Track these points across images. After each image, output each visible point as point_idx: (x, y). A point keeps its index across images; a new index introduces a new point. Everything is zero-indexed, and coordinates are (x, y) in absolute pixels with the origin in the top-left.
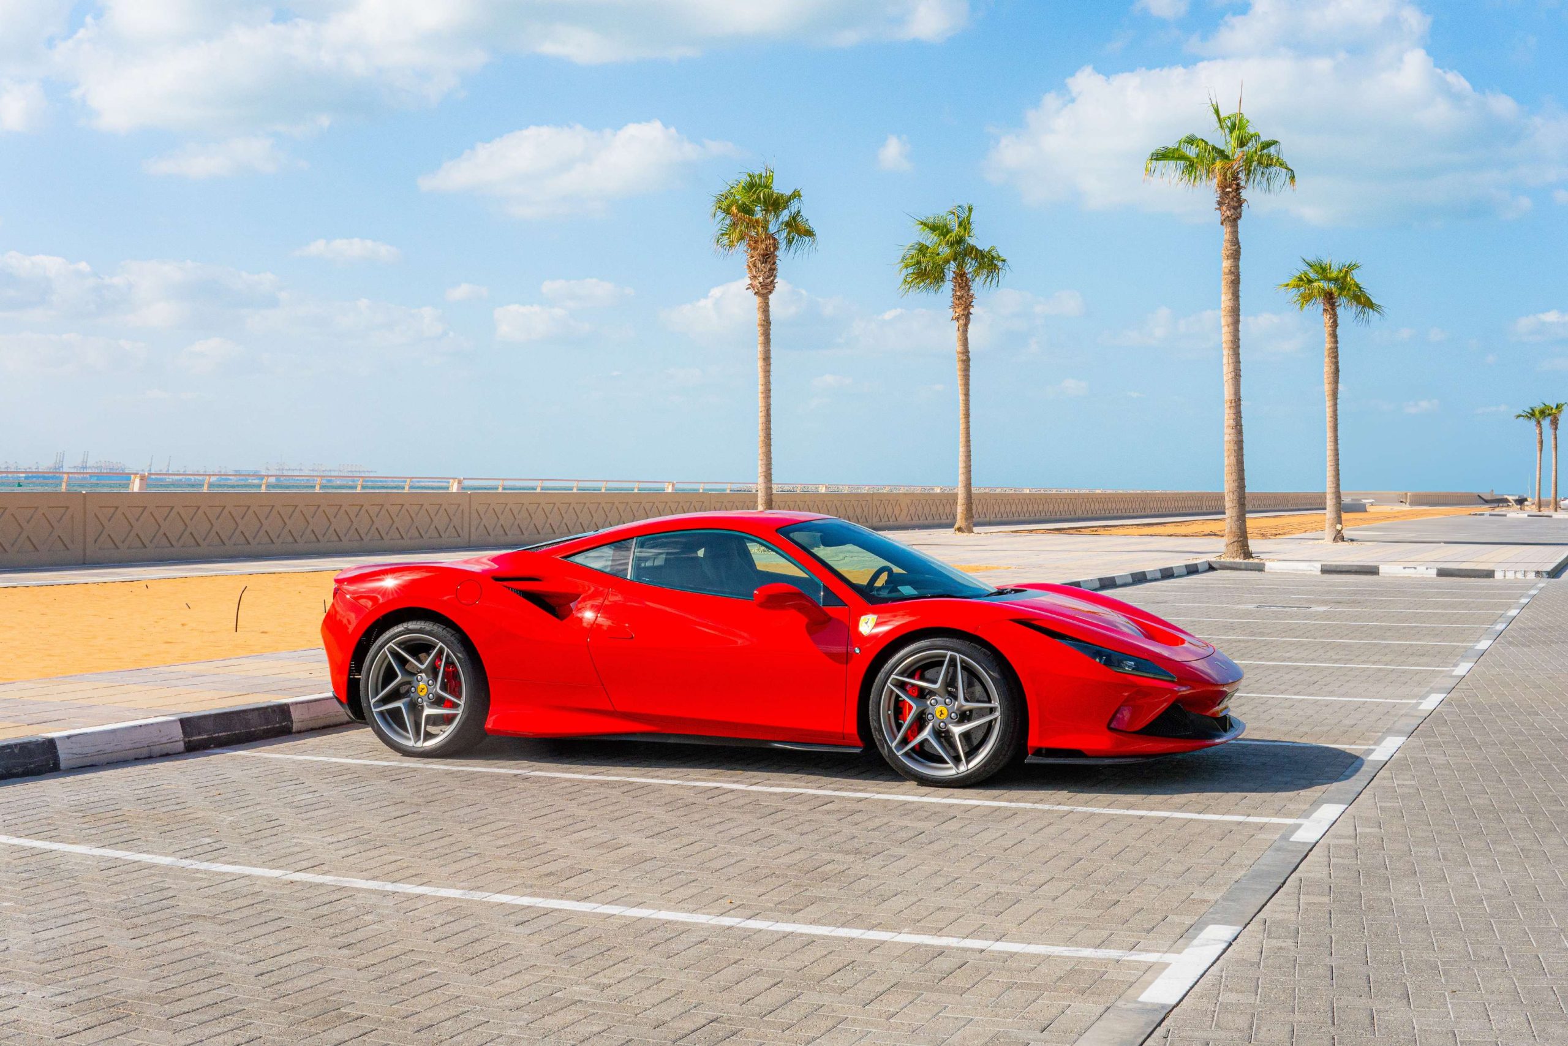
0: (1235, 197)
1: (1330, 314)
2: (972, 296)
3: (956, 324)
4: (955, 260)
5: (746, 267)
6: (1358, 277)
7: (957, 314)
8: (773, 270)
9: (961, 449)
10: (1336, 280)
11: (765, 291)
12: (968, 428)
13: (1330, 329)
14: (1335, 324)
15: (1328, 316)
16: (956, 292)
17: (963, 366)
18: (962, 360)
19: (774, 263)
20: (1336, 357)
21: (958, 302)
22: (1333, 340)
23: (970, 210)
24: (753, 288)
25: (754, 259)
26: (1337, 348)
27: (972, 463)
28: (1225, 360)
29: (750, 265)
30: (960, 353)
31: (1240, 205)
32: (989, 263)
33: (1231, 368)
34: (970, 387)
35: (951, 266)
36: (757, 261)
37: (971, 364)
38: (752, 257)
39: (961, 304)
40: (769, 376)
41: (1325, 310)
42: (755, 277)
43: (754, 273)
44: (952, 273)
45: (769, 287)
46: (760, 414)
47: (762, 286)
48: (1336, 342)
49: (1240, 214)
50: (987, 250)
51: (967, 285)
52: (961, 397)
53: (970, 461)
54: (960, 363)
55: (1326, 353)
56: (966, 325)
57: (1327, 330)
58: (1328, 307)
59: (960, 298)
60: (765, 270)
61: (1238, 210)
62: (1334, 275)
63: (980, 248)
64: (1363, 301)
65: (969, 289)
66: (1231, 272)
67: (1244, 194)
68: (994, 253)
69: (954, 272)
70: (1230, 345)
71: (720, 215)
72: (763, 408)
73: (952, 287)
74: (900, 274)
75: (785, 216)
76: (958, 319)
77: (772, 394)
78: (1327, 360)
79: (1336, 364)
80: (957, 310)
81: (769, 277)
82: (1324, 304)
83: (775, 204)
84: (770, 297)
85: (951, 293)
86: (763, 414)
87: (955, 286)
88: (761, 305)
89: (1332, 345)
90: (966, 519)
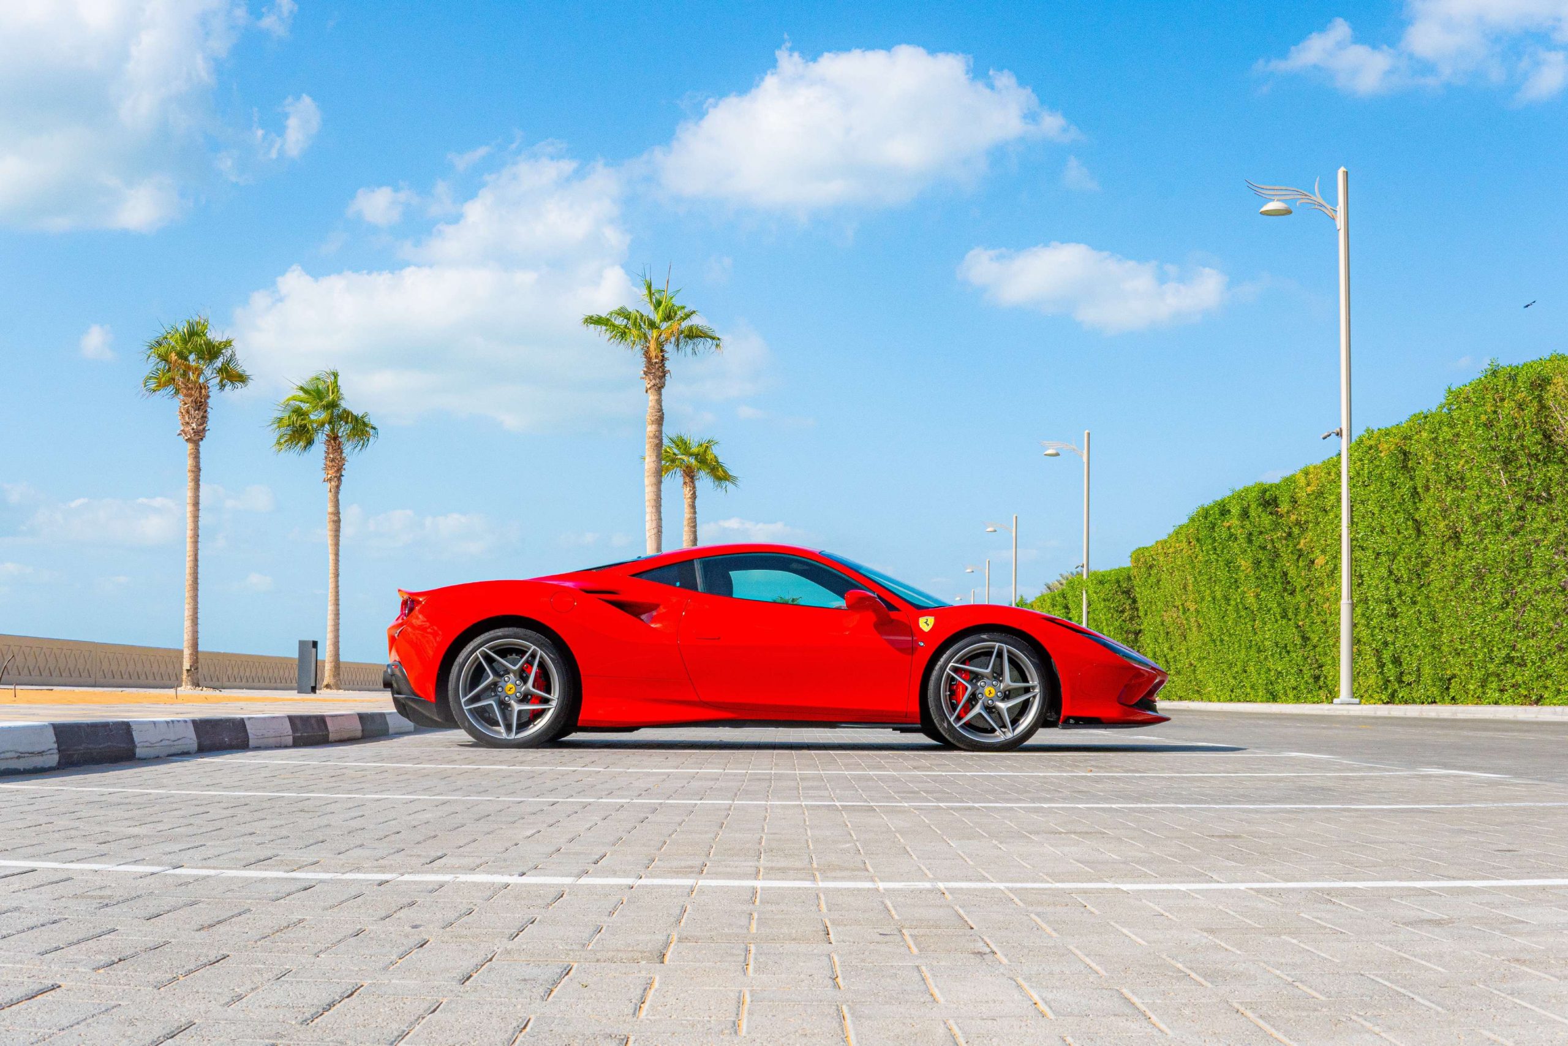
0: (660, 367)
1: (690, 486)
2: (344, 459)
3: (328, 485)
4: (330, 423)
5: (178, 413)
6: (716, 451)
7: (329, 476)
8: (204, 419)
9: (330, 608)
10: (696, 456)
11: (197, 438)
12: (337, 587)
13: (689, 500)
14: (694, 496)
15: (688, 489)
16: (328, 454)
17: (334, 527)
18: (333, 521)
19: (206, 411)
20: (695, 527)
21: (331, 464)
22: (692, 510)
23: (335, 375)
24: (185, 434)
25: (186, 406)
26: (695, 518)
27: (341, 621)
28: (648, 517)
29: (183, 411)
30: (332, 514)
31: (665, 376)
32: (361, 428)
33: (654, 525)
34: (340, 548)
35: (325, 429)
36: (190, 408)
37: (342, 524)
38: (186, 404)
39: (333, 466)
40: (197, 521)
41: (685, 483)
42: (188, 423)
43: (187, 419)
44: (325, 436)
45: (201, 434)
46: (188, 559)
47: (194, 432)
48: (695, 513)
49: (664, 383)
50: (360, 415)
51: (339, 448)
52: (331, 557)
53: (338, 619)
54: (332, 523)
55: (685, 523)
56: (338, 487)
57: (687, 502)
58: (688, 480)
59: (333, 460)
60: (197, 417)
61: (663, 379)
62: (695, 450)
63: (355, 413)
64: (719, 474)
65: (342, 453)
66: (656, 437)
67: (668, 365)
68: (366, 420)
69: (327, 435)
70: (653, 503)
71: (154, 359)
72: (192, 553)
73: (325, 449)
74: (272, 435)
75: (218, 363)
76: (330, 480)
77: (200, 539)
78: (686, 529)
79: (695, 532)
80: (330, 472)
81: (202, 424)
82: (684, 477)
83: (211, 352)
84: (201, 443)
85: (324, 455)
86: (191, 558)
87: (328, 449)
88: (192, 451)
89: (691, 515)
90: (334, 676)
